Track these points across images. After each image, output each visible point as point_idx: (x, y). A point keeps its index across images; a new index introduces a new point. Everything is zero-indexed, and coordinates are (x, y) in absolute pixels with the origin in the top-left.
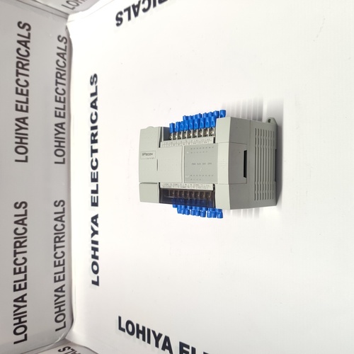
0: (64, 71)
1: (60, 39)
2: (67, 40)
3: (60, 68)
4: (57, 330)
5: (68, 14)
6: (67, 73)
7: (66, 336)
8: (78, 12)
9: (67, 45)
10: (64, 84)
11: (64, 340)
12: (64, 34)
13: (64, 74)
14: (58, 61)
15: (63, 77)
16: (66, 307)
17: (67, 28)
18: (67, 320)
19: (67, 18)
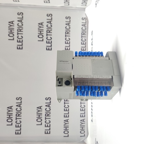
0: (86, 31)
1: (83, 19)
2: (86, 19)
3: (83, 30)
4: (81, 136)
5: (85, 8)
6: (87, 32)
7: (84, 140)
8: (88, 6)
10: (85, 37)
11: (83, 142)
12: (84, 16)
13: (85, 33)
14: (82, 28)
15: (85, 34)
16: (85, 128)
17: (86, 14)
18: (86, 133)
19: (85, 10)
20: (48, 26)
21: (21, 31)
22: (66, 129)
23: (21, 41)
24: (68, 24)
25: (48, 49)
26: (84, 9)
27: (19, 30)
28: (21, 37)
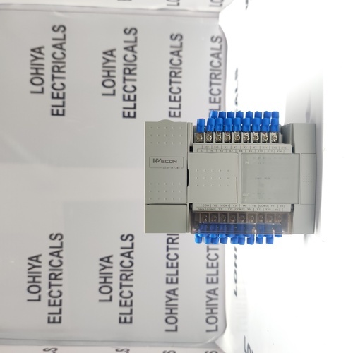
0: (220, 70)
1: (213, 39)
2: (222, 39)
3: (214, 68)
4: (207, 331)
5: (218, 13)
6: (223, 72)
7: (216, 339)
9: (223, 43)
10: (219, 84)
11: (214, 344)
12: (217, 33)
13: (220, 74)
14: (211, 62)
15: (218, 77)
16: (219, 311)
17: (220, 28)
18: (220, 323)
19: (218, 17)
20: (127, 58)
21: (62, 70)
22: (171, 312)
23: (61, 95)
24: (177, 53)
25: (126, 115)
26: (216, 15)
27: (56, 69)
28: (61, 87)
